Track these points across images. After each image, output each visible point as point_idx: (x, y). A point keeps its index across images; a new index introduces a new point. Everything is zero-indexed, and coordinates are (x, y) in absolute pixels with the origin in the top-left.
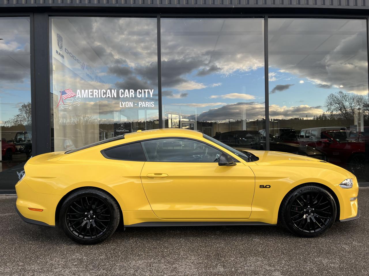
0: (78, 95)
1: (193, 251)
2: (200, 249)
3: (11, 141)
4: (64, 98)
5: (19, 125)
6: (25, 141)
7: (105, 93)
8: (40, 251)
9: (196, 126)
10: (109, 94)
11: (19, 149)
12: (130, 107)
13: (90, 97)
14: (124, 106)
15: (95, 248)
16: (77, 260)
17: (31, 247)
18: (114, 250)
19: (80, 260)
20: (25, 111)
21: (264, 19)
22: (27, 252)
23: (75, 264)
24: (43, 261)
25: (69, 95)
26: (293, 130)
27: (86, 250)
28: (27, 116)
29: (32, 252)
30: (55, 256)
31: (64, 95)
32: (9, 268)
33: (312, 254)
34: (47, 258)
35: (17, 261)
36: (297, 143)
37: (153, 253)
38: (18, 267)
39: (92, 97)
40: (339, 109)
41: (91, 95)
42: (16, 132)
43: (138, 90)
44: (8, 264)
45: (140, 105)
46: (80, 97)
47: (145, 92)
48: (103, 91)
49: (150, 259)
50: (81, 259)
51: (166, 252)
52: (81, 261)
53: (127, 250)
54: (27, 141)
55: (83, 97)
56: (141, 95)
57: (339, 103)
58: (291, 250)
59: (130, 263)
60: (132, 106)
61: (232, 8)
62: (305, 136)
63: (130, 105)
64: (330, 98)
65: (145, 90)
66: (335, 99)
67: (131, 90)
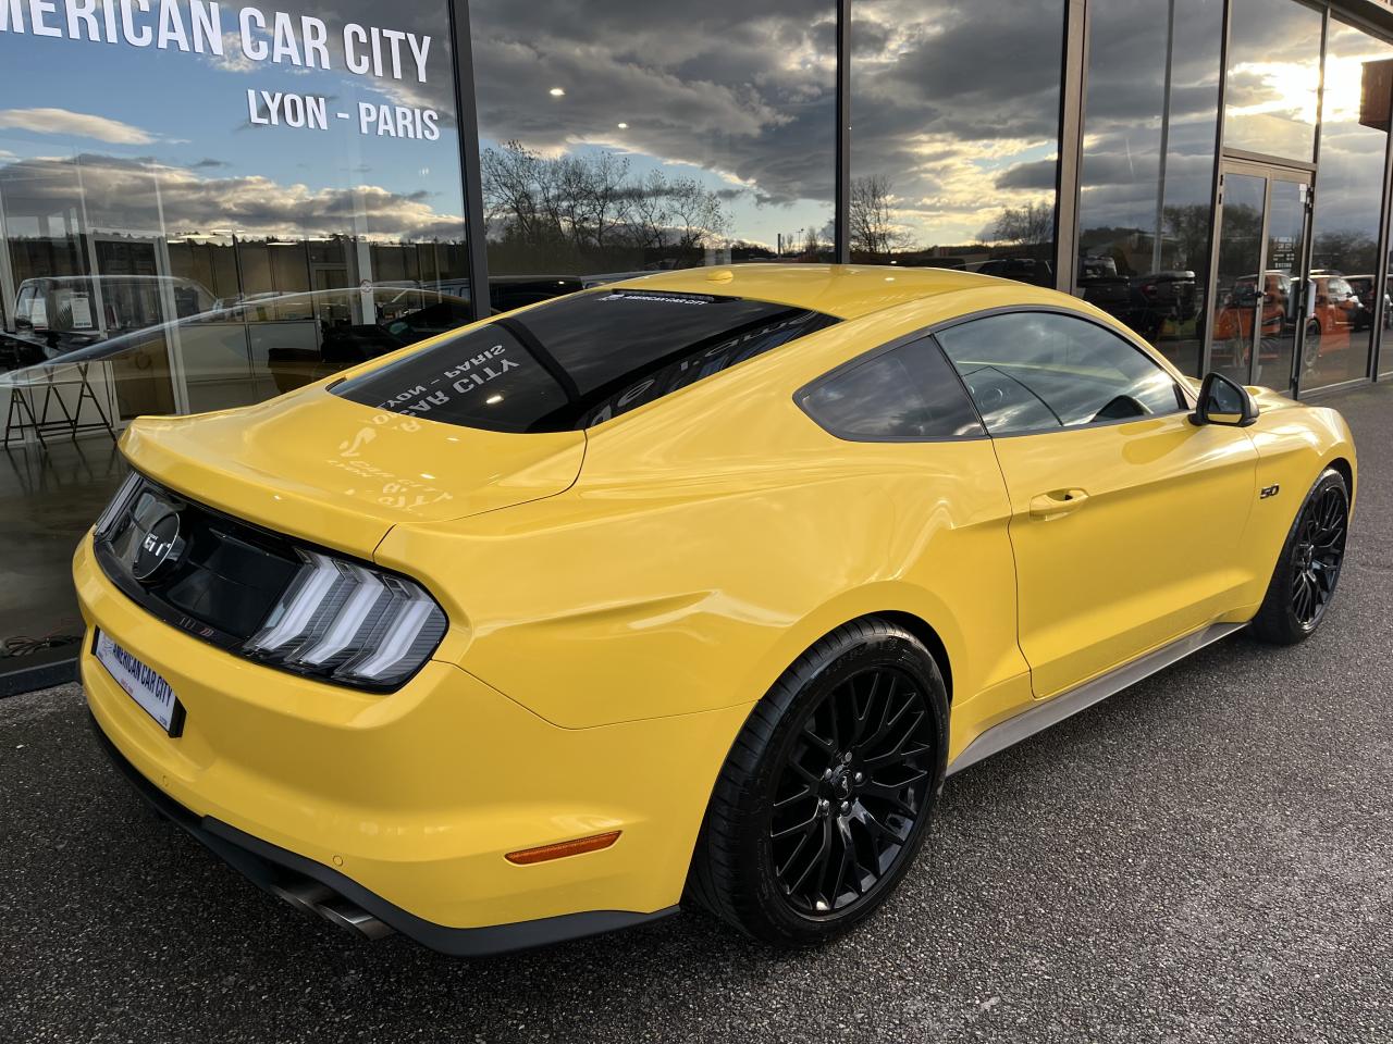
7: (146, 20)
10: (172, 28)
12: (311, 126)
14: (272, 120)
39: (57, 33)
43: (350, 29)
45: (364, 119)
47: (386, 42)
56: (365, 60)
60: (324, 126)
63: (310, 114)
65: (386, 33)
66: (499, 167)
67: (307, 21)
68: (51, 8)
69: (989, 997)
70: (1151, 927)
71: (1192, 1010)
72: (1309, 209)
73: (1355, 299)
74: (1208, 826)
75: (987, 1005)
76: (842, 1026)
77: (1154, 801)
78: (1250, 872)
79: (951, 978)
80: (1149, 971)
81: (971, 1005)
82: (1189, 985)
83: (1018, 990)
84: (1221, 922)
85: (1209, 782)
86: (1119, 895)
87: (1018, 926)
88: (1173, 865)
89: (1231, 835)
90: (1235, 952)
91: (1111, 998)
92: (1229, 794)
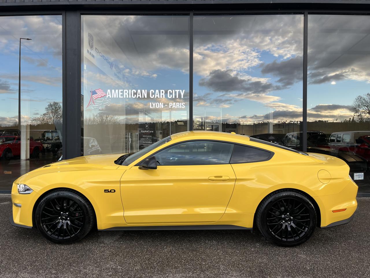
0: (109, 95)
1: (234, 266)
2: (241, 264)
3: (38, 140)
4: (94, 98)
5: (45, 123)
6: (52, 140)
7: (135, 94)
8: (73, 257)
9: (220, 128)
10: (139, 95)
11: (46, 147)
12: (160, 107)
13: (120, 97)
14: (154, 107)
15: (129, 256)
16: (111, 270)
17: (63, 252)
18: (149, 260)
19: (114, 269)
20: (51, 110)
21: (303, 15)
22: (60, 258)
23: (109, 274)
24: (76, 269)
25: (99, 95)
26: (321, 133)
27: (120, 259)
28: (52, 115)
29: (65, 258)
30: (89, 265)
31: (94, 95)
32: (42, 276)
33: (367, 274)
34: (80, 266)
35: (50, 269)
36: (329, 147)
37: (190, 266)
38: (51, 275)
39: (122, 97)
40: (368, 112)
42: (43, 131)
44: (41, 272)
45: (170, 106)
46: (110, 97)
47: (175, 93)
48: (134, 91)
49: (188, 273)
50: (116, 268)
51: (204, 265)
52: (116, 271)
53: (162, 261)
54: (54, 140)
55: (113, 97)
56: (171, 96)
57: (368, 105)
58: (342, 268)
59: (168, 276)
60: (162, 107)
61: (270, 4)
62: (336, 140)
63: (160, 106)
64: (358, 101)
65: (176, 90)
66: (363, 101)
67: (161, 91)
68: (122, 94)
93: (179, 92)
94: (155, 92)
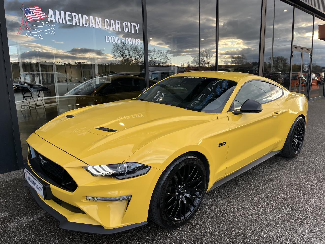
0: (51, 18)
4: (29, 19)
7: (87, 21)
13: (68, 23)
14: (110, 41)
25: (37, 16)
31: (29, 15)
39: (71, 23)
41: (70, 21)
43: (125, 23)
46: (54, 21)
55: (57, 22)
56: (127, 29)
63: (117, 40)
65: (131, 23)
67: (117, 21)
68: (70, 18)
69: (278, 215)
70: (306, 203)
71: (317, 217)
72: (311, 58)
73: (316, 78)
74: (312, 185)
75: (278, 217)
76: (252, 220)
77: (300, 181)
78: (322, 193)
79: (270, 212)
80: (308, 210)
81: (275, 217)
82: (316, 213)
83: (284, 214)
84: (319, 202)
85: (310, 177)
86: (298, 198)
87: (280, 203)
88: (307, 192)
89: (317, 187)
90: (323, 207)
91: (302, 215)
92: (315, 180)
93: (134, 26)
94: (110, 21)
